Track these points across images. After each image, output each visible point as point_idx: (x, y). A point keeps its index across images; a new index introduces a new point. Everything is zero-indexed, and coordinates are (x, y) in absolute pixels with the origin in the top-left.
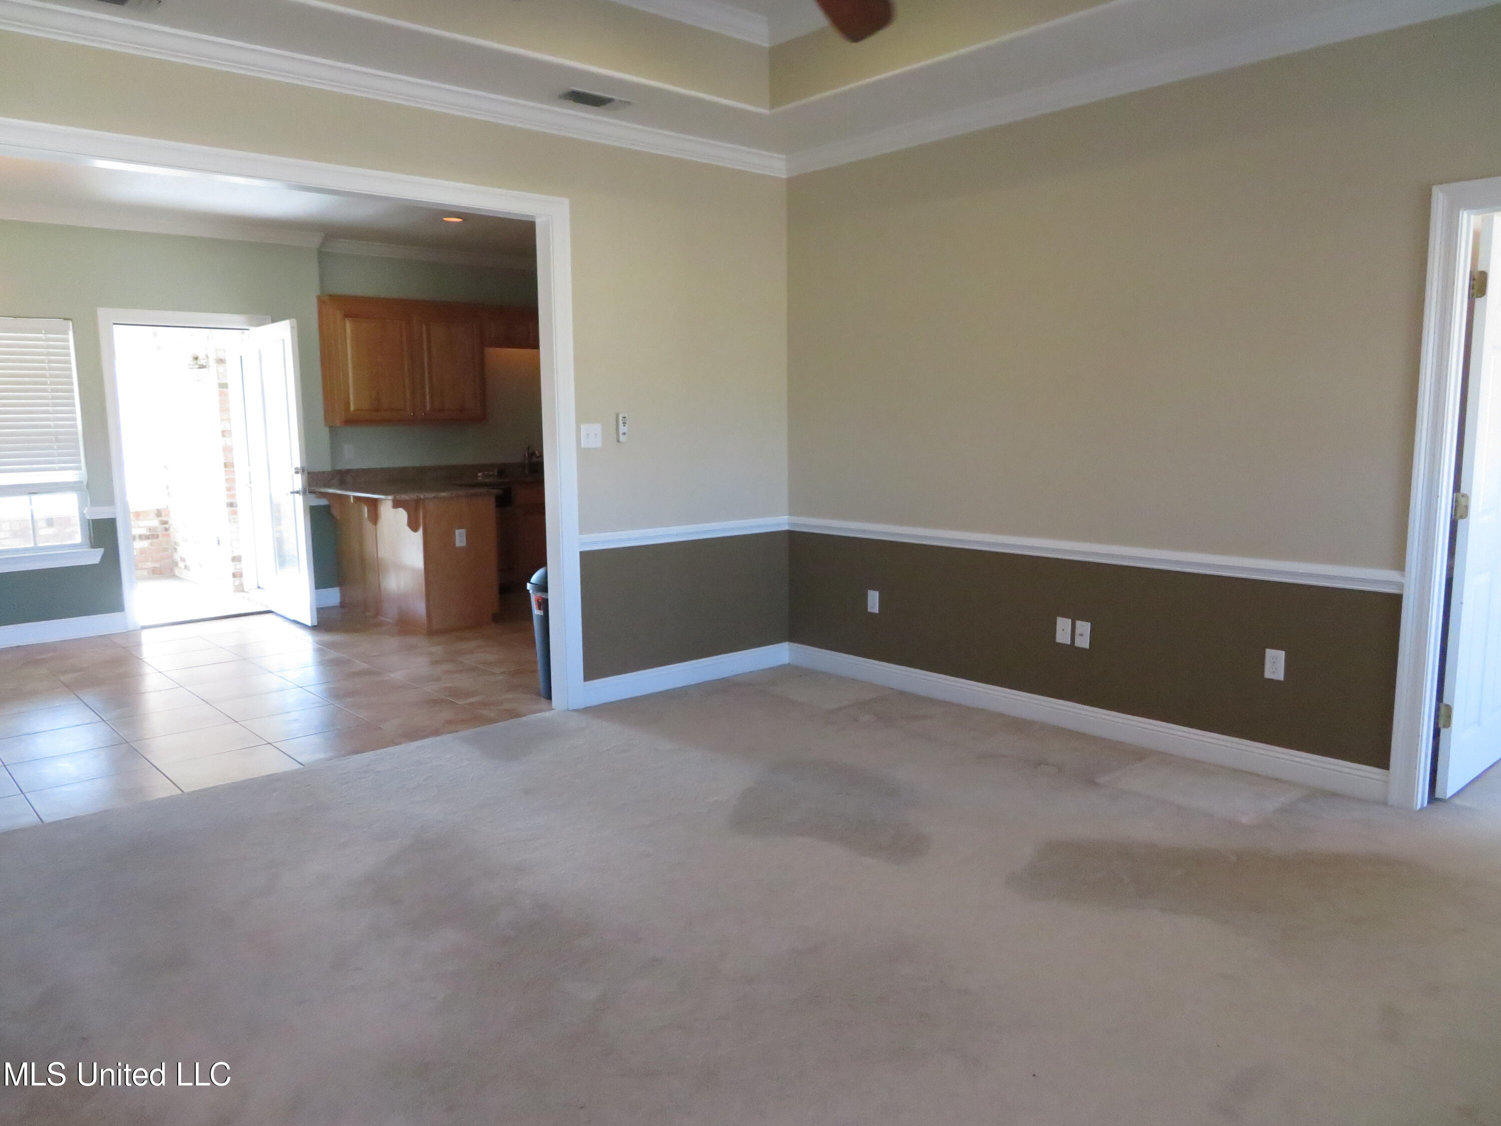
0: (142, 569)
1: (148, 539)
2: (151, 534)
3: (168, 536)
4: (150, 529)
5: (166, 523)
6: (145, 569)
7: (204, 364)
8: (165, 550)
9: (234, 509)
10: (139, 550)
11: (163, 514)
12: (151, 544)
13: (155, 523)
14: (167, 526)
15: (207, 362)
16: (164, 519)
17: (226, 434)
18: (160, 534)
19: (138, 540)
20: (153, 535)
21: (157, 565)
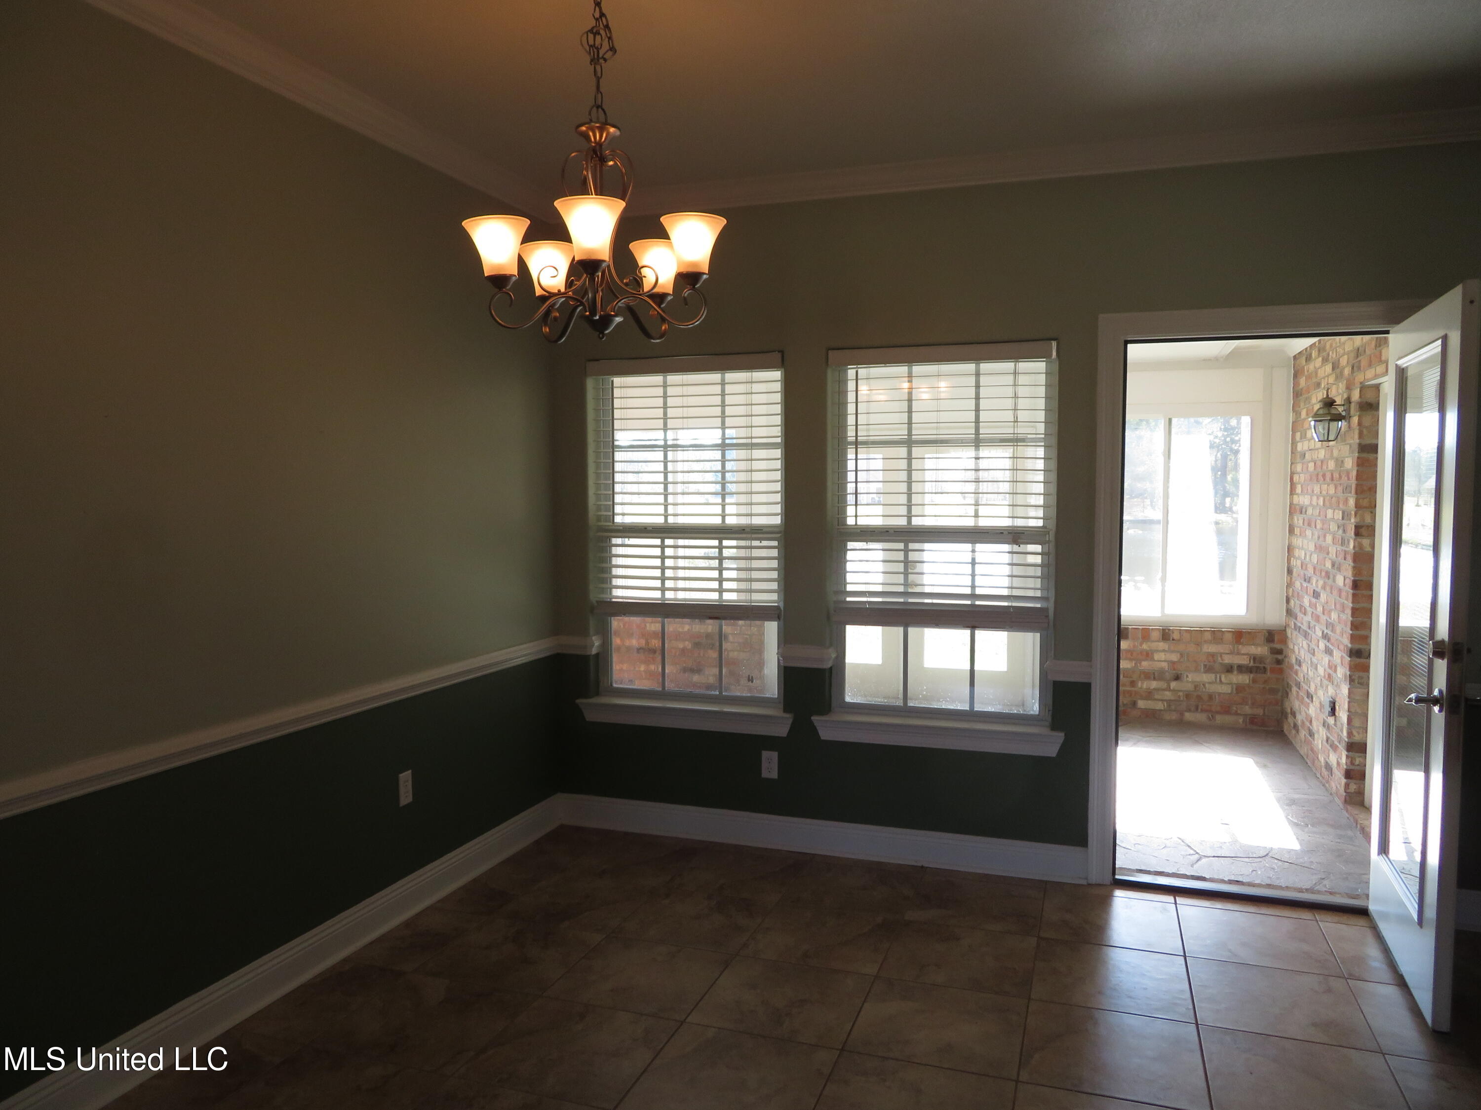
0: (1236, 714)
1: (1251, 672)
2: (1256, 665)
3: (1281, 671)
4: (1255, 659)
5: (1280, 652)
6: (1241, 715)
7: (1344, 414)
8: (1273, 691)
9: (1362, 660)
10: (1234, 686)
11: (1276, 639)
12: (1254, 681)
13: (1260, 650)
14: (1280, 657)
15: (1348, 410)
16: (1277, 646)
17: (1363, 531)
18: (1268, 667)
19: (1235, 672)
20: (1258, 668)
21: (1260, 712)
